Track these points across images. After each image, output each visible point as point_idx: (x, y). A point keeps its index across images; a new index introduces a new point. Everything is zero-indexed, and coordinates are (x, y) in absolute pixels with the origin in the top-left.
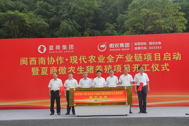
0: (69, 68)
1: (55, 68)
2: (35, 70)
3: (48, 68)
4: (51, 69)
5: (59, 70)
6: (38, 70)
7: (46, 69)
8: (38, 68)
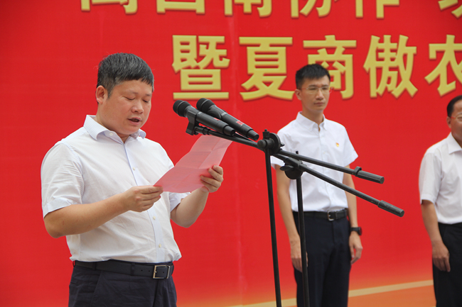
0: (433, 48)
1: (341, 45)
2: (200, 58)
3: (289, 40)
4: (314, 51)
5: (370, 64)
6: (221, 58)
7: (276, 53)
8: (221, 39)
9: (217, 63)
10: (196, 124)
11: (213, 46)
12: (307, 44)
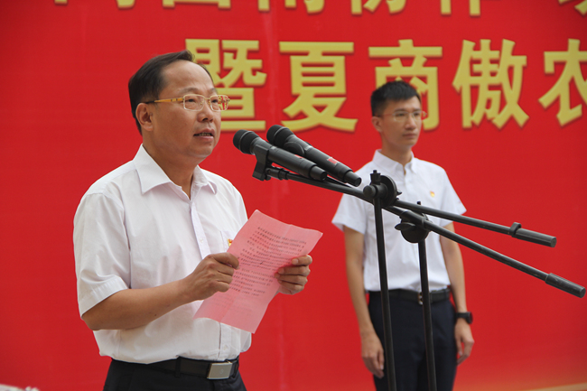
0: (550, 58)
1: (421, 53)
2: (224, 72)
4: (384, 61)
5: (462, 80)
6: (254, 72)
7: (331, 65)
8: (254, 45)
9: (249, 79)
10: (268, 164)
11: (242, 54)
12: (375, 51)
